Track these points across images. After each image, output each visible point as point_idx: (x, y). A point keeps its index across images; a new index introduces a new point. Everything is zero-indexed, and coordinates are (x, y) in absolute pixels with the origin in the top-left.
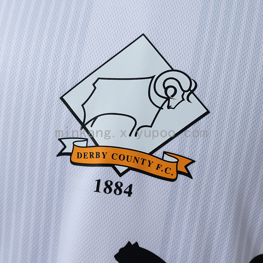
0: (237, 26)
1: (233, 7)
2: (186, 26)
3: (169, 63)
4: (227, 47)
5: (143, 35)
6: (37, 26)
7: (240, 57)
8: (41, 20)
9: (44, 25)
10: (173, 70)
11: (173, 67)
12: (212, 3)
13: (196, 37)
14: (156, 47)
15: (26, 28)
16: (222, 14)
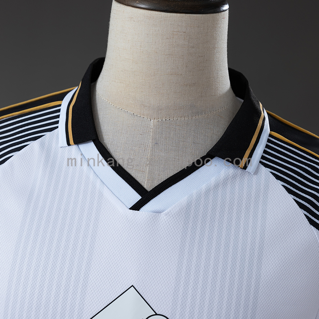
0: (206, 277)
1: (202, 261)
2: (166, 278)
3: (153, 309)
4: (198, 294)
5: (132, 286)
6: (47, 278)
7: (208, 302)
8: (51, 272)
9: (53, 277)
10: (156, 314)
11: (156, 312)
12: (186, 259)
13: (174, 287)
14: (143, 296)
15: (39, 279)
16: (193, 268)
